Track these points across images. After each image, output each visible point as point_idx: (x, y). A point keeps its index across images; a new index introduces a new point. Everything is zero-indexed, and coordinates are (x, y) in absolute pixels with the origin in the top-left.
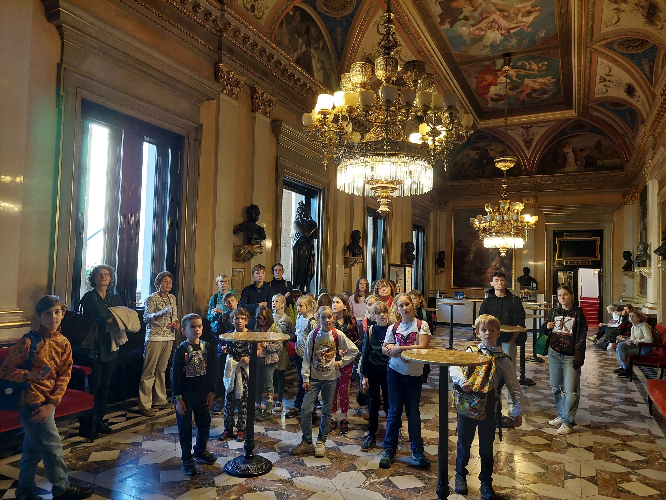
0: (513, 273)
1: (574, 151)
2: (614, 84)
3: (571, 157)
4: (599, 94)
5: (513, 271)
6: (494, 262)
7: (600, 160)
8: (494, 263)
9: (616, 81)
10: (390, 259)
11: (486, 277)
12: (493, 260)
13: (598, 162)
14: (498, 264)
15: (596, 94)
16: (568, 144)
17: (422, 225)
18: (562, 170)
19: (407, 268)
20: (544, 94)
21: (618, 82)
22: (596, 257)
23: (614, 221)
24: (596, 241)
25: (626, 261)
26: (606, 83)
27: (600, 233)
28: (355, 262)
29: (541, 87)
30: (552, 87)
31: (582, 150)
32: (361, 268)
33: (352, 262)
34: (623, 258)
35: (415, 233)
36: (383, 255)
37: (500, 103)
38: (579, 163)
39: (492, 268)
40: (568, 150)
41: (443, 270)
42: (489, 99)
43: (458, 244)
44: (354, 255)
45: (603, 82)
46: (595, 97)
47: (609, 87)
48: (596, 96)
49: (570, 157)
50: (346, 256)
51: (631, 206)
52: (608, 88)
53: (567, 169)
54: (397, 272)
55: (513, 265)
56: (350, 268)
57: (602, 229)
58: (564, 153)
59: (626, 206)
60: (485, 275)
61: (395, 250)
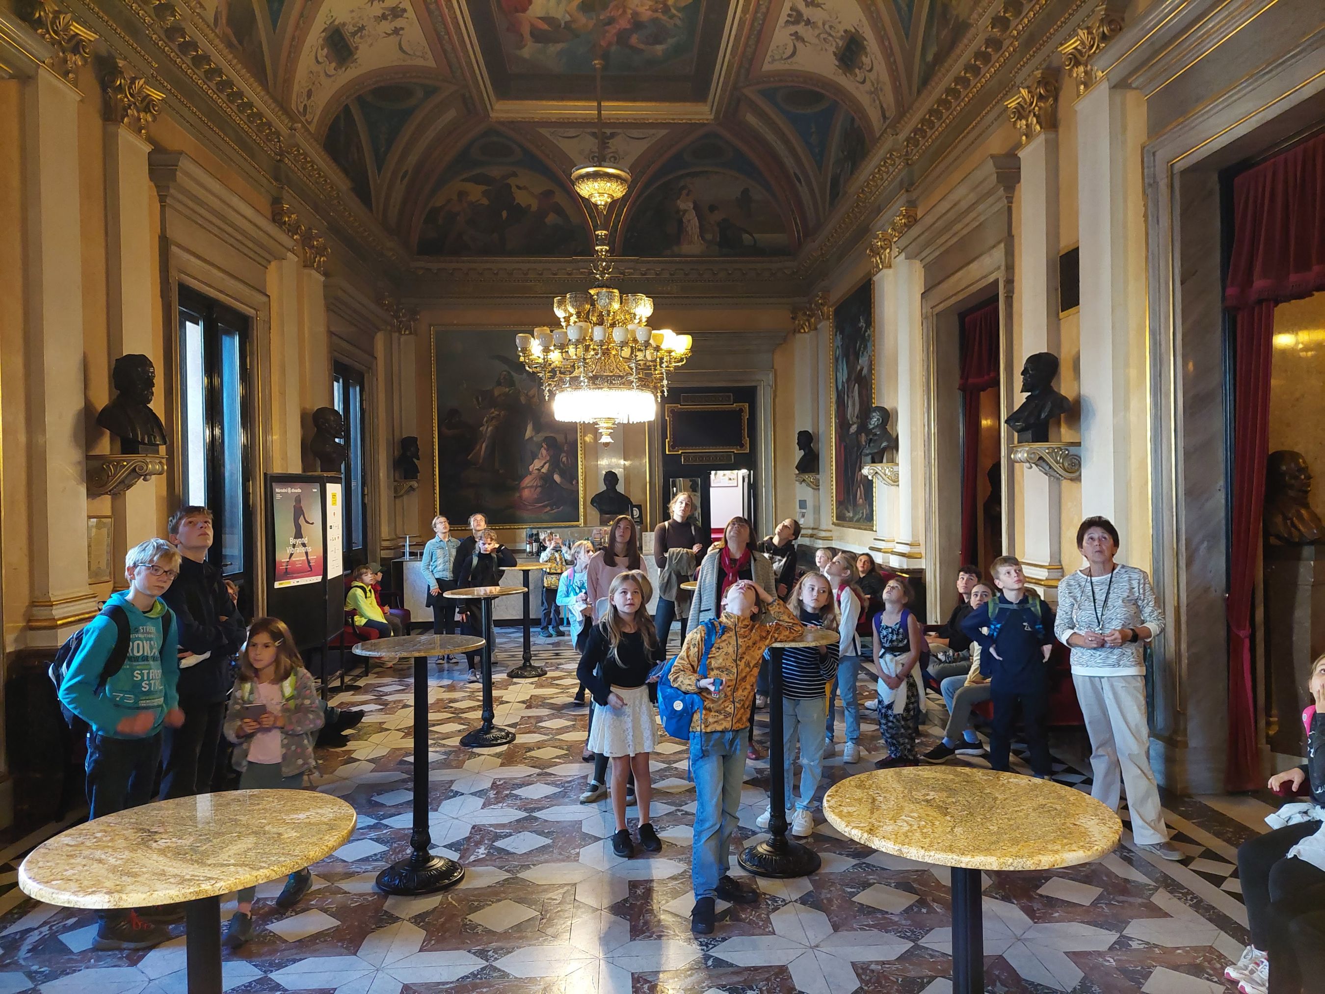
0: (581, 485)
1: (696, 207)
2: (817, 32)
3: (692, 222)
4: (774, 60)
5: (580, 481)
6: (536, 461)
7: (748, 233)
8: (537, 464)
9: (824, 25)
10: (268, 459)
11: (521, 497)
12: (534, 456)
13: (745, 236)
14: (547, 465)
15: (768, 59)
16: (685, 192)
17: (357, 366)
18: (676, 249)
19: (328, 485)
20: (657, 39)
21: (827, 27)
22: (742, 446)
23: (775, 367)
24: (741, 410)
25: (802, 453)
26: (800, 28)
27: (749, 395)
28: (137, 474)
29: (656, 15)
30: (678, 22)
31: (712, 208)
32: (164, 493)
33: (122, 474)
34: (797, 447)
35: (337, 387)
36: (245, 447)
37: (554, 49)
38: (709, 237)
39: (533, 476)
40: (685, 204)
41: (415, 485)
42: (526, 30)
43: (449, 417)
44: (129, 446)
45: (793, 23)
46: (763, 69)
47: (803, 40)
48: (767, 67)
49: (689, 221)
50: (96, 452)
51: (806, 336)
52: (799, 45)
53: (686, 248)
54: (298, 500)
55: (580, 467)
56: (118, 495)
57: (753, 384)
58: (678, 211)
59: (798, 336)
60: (518, 495)
61: (284, 433)
